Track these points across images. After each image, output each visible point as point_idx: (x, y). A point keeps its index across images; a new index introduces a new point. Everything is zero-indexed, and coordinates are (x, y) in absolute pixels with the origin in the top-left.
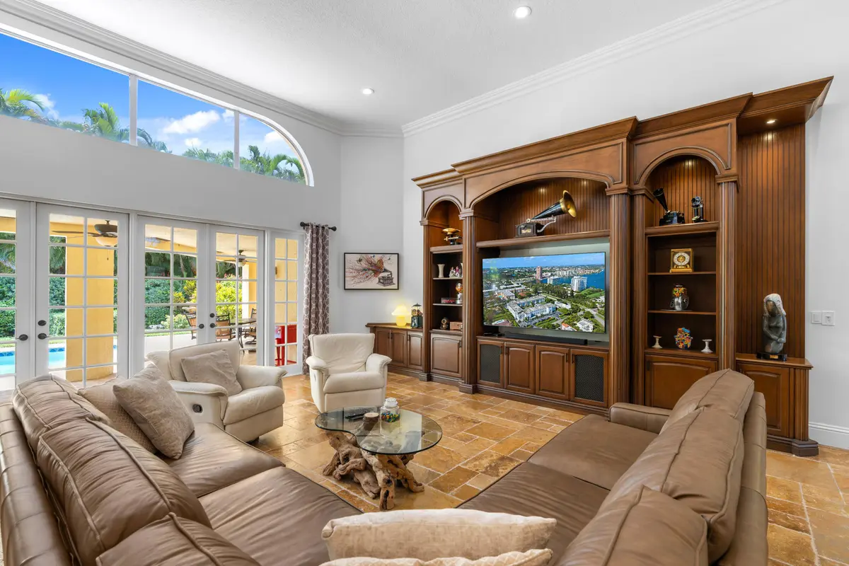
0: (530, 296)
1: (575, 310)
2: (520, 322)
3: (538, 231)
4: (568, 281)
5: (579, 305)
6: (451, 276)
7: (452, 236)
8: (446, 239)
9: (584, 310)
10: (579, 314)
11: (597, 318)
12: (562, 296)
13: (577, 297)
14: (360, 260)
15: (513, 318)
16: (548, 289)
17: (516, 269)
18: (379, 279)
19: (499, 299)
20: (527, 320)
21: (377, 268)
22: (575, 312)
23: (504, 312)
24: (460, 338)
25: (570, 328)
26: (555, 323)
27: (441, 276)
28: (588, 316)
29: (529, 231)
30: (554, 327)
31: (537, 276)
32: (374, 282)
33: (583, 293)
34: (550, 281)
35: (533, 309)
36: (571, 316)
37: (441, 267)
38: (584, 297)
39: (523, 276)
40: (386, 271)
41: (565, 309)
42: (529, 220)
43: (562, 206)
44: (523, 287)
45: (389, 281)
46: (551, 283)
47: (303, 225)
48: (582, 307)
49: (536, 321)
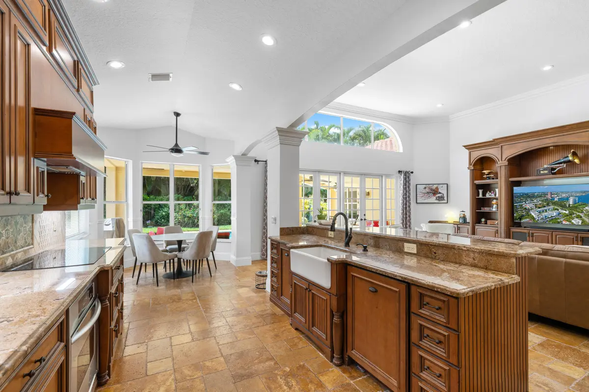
0: (545, 207)
1: (571, 214)
2: (538, 220)
3: (552, 172)
4: (567, 199)
5: (573, 211)
6: (488, 196)
7: (488, 174)
8: (485, 176)
9: (576, 214)
10: (573, 216)
11: (584, 218)
12: (564, 207)
13: (572, 207)
14: (425, 188)
15: (534, 219)
16: (555, 204)
17: (536, 193)
18: (436, 197)
19: (526, 208)
20: (542, 219)
21: (435, 192)
22: (571, 215)
23: (528, 215)
24: (497, 228)
25: (568, 223)
26: (559, 221)
27: (481, 196)
28: (579, 217)
29: (546, 172)
30: (559, 223)
31: (549, 197)
32: (433, 199)
33: (576, 205)
34: (556, 199)
35: (546, 214)
36: (569, 217)
37: (481, 191)
38: (576, 207)
39: (540, 197)
40: (440, 193)
41: (565, 213)
42: (546, 166)
43: (571, 158)
44: (540, 202)
45: (442, 199)
46: (557, 200)
47: (400, 172)
48: (575, 212)
49: (548, 219)
